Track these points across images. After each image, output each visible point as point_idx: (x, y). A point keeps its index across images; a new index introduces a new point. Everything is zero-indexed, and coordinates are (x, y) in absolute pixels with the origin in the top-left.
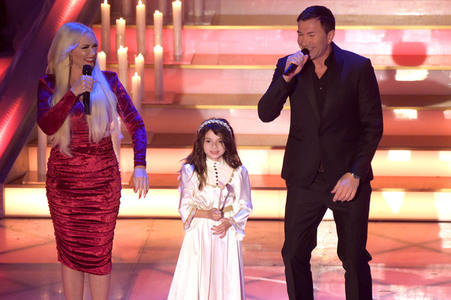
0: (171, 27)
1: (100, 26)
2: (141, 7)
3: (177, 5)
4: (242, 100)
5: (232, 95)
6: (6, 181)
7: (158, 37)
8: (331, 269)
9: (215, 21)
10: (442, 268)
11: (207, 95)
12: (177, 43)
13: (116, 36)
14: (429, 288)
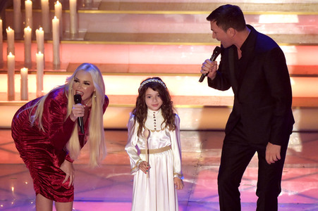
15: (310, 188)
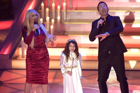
0: (63, 11)
1: (41, 11)
2: (53, 5)
3: (64, 4)
4: (84, 33)
5: (81, 32)
6: (12, 58)
9: (76, 9)
11: (74, 32)
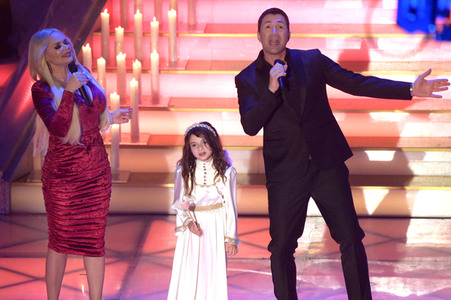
1: (100, 34)
2: (138, 16)
3: (172, 14)
7: (154, 44)
8: (316, 262)
9: (209, 29)
10: (421, 261)
12: (172, 49)
13: (116, 43)
14: (408, 280)
15: (444, 287)
